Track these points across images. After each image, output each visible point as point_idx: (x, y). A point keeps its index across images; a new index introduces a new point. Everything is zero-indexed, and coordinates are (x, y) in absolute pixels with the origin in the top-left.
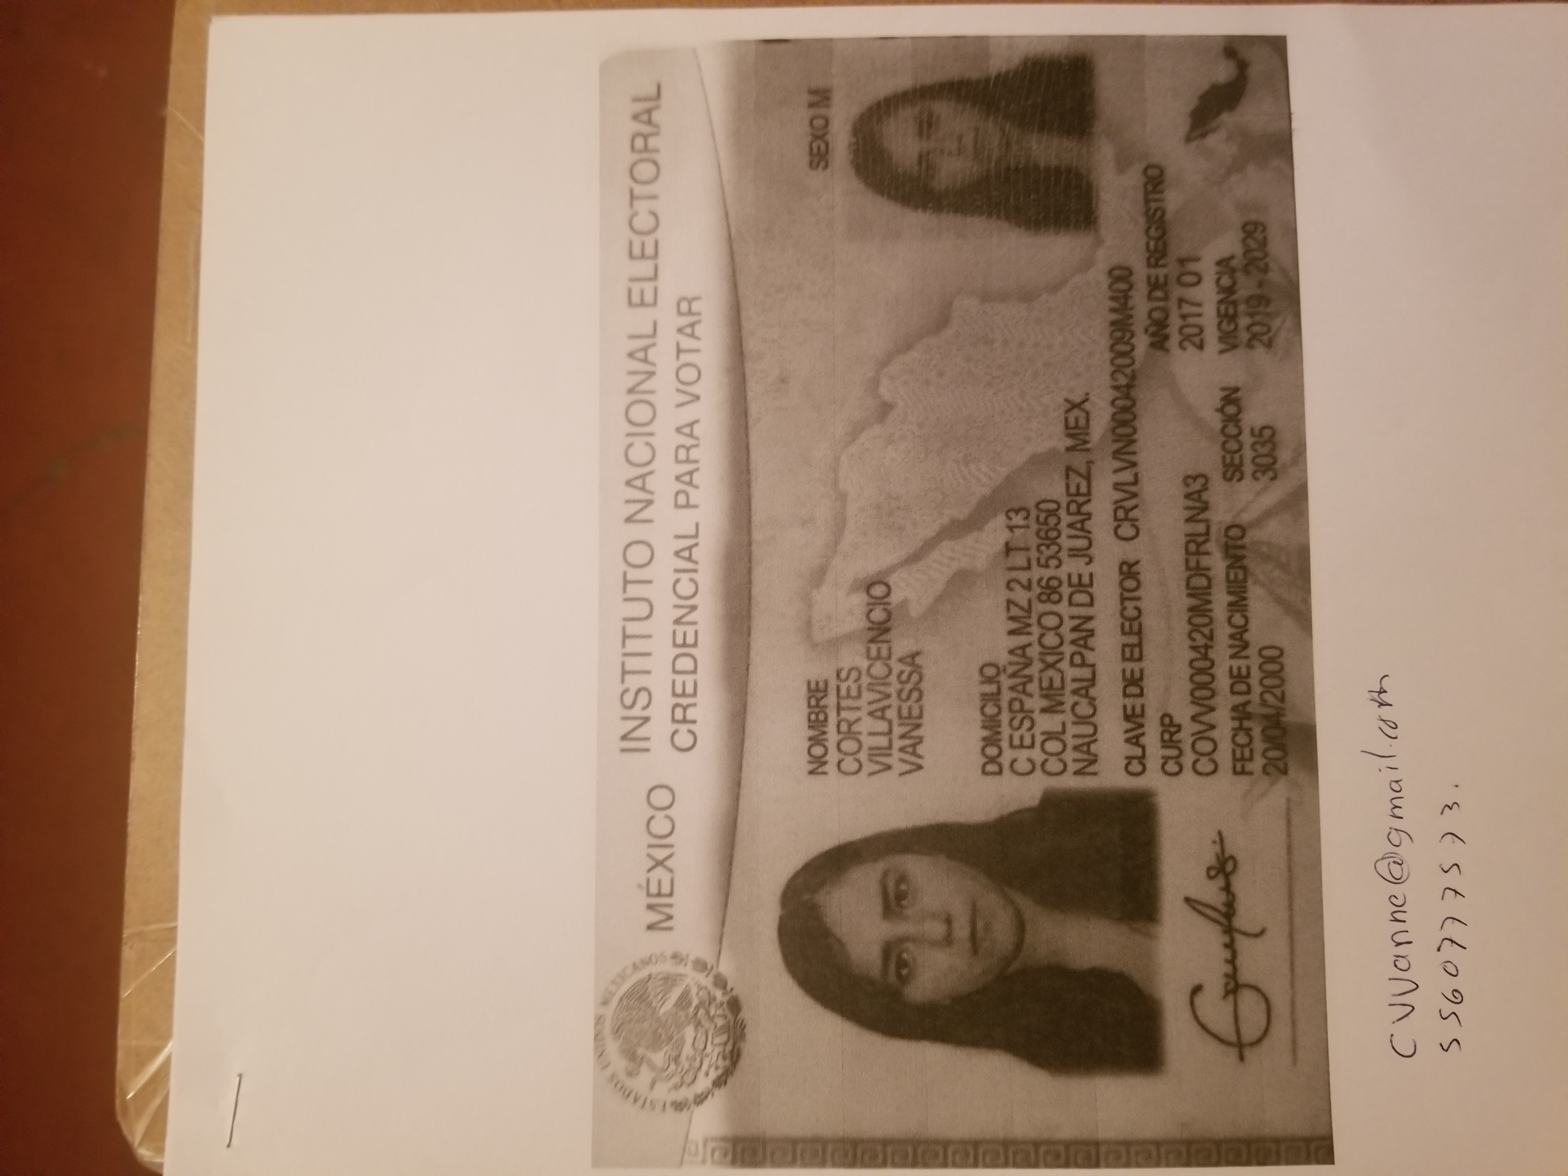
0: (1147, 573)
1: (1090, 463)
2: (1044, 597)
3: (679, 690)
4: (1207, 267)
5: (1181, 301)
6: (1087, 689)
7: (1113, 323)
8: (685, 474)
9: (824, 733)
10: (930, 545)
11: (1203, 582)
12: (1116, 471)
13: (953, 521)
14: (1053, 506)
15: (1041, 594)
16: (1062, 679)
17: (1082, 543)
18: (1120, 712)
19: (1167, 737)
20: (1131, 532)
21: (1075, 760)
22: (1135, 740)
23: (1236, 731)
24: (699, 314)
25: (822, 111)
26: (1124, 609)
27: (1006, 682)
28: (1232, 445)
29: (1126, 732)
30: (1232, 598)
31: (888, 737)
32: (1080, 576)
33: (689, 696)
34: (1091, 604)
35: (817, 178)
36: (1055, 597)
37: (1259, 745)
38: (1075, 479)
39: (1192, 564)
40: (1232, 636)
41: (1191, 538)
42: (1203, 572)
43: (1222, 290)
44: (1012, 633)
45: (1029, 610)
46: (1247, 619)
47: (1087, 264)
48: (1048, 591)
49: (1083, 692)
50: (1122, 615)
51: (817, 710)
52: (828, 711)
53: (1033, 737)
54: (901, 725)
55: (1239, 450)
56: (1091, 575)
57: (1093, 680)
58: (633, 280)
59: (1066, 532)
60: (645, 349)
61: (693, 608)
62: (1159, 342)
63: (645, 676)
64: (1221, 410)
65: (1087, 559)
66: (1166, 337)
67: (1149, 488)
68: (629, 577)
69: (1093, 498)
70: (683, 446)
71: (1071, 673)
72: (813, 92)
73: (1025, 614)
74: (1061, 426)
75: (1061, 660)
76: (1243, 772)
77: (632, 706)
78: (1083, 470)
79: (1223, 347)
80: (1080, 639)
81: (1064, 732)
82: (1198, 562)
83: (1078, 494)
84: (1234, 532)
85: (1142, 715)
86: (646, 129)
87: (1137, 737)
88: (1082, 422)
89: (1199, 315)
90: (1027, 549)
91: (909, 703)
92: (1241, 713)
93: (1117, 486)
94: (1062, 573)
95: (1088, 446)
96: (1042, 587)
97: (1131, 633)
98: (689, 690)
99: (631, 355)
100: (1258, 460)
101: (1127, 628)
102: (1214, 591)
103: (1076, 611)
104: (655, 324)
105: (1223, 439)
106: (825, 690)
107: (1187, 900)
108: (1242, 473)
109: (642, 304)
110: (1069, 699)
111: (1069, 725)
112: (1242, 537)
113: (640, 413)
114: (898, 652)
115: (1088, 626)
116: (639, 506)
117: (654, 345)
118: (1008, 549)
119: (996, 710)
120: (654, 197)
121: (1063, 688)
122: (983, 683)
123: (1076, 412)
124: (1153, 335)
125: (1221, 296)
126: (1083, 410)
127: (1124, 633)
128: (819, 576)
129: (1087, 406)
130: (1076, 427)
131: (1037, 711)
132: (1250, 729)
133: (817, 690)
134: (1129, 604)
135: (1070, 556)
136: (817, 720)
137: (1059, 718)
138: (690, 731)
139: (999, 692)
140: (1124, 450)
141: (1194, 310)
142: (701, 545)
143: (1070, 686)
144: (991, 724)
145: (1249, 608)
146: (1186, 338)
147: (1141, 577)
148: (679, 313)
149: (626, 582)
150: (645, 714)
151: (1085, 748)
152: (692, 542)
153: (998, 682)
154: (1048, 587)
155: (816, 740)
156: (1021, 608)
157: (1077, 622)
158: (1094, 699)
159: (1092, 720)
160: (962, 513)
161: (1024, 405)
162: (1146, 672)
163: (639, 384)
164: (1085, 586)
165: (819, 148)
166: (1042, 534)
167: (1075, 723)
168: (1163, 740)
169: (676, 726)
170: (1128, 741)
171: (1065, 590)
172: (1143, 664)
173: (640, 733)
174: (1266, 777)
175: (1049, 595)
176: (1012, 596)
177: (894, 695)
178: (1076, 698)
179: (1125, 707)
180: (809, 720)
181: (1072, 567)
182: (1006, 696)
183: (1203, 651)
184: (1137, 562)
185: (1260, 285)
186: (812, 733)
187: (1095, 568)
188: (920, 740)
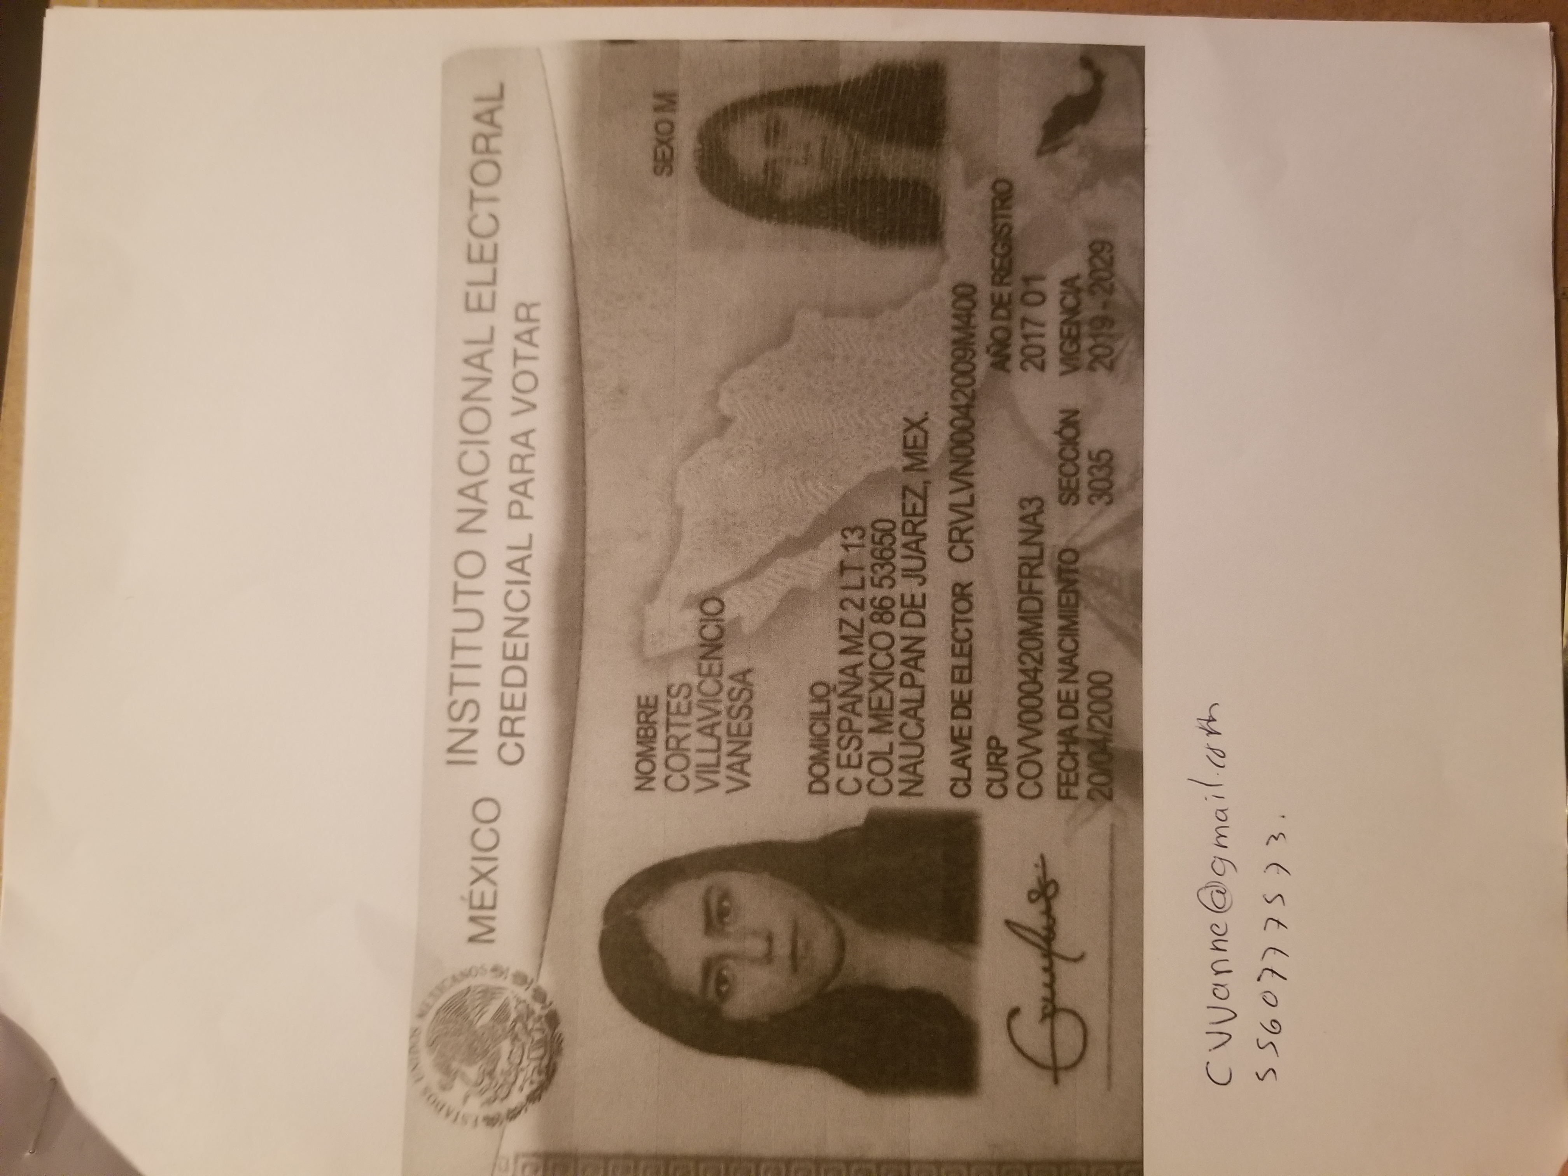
0: (980, 596)
1: (926, 483)
2: (876, 617)
3: (507, 703)
4: (1052, 287)
5: (1024, 320)
6: (915, 709)
7: (955, 342)
8: (520, 484)
9: (652, 749)
10: (765, 562)
11: (1035, 605)
12: (952, 492)
13: (788, 539)
14: (889, 526)
15: (873, 614)
16: (892, 698)
17: (916, 564)
18: (948, 733)
19: (993, 759)
20: (965, 554)
21: (901, 781)
22: (961, 762)
23: (1062, 756)
24: (537, 320)
25: (668, 115)
26: (956, 630)
27: (836, 701)
28: (1069, 469)
29: (953, 753)
30: (1063, 623)
31: (717, 754)
32: (913, 597)
33: (519, 709)
34: (923, 625)
35: (660, 184)
36: (887, 617)
37: (1084, 770)
38: (911, 499)
39: (1025, 587)
40: (1062, 661)
41: (1024, 561)
42: (1035, 595)
43: (1066, 310)
44: (843, 652)
45: (861, 631)
46: (1077, 644)
47: (930, 281)
48: (880, 611)
49: (912, 713)
50: (953, 637)
51: (646, 726)
52: (657, 726)
53: (860, 756)
54: (729, 742)
55: (1075, 474)
56: (924, 596)
57: (921, 701)
58: (471, 284)
59: (900, 551)
60: (481, 355)
61: (524, 620)
62: (1001, 362)
63: (474, 688)
64: (1059, 433)
65: (920, 580)
66: (1008, 357)
67: (984, 509)
68: (460, 588)
69: (929, 519)
70: (518, 456)
71: (900, 693)
72: (659, 96)
73: (857, 634)
74: (899, 446)
75: (891, 680)
76: (1068, 797)
77: (459, 719)
78: (920, 491)
79: (1064, 368)
80: (911, 659)
81: (891, 752)
82: (1030, 585)
83: (914, 514)
84: (1068, 556)
85: (969, 737)
86: (487, 129)
87: (964, 759)
88: (920, 442)
89: (1042, 336)
90: (861, 568)
91: (739, 720)
92: (1068, 738)
93: (953, 507)
94: (895, 594)
95: (925, 466)
96: (875, 607)
97: (961, 654)
98: (518, 703)
99: (467, 361)
100: (1095, 484)
101: (957, 650)
102: (1045, 613)
103: (907, 631)
104: (492, 329)
105: (1060, 462)
106: (655, 706)
107: (1008, 923)
108: (1078, 497)
109: (480, 309)
110: (897, 720)
111: (896, 746)
112: (1076, 561)
113: (475, 421)
114: (729, 669)
115: (917, 647)
116: (471, 515)
117: (490, 351)
118: (843, 568)
119: (825, 729)
120: (494, 199)
121: (892, 708)
122: (813, 701)
123: (915, 431)
124: (995, 355)
125: (1065, 317)
126: (922, 429)
127: (954, 654)
128: (652, 591)
129: (926, 425)
130: (915, 446)
131: (866, 731)
132: (1076, 754)
133: (647, 706)
134: (961, 626)
135: (903, 576)
136: (646, 736)
137: (887, 738)
138: (517, 745)
139: (828, 711)
140: (962, 471)
141: (1037, 330)
142: (534, 556)
143: (899, 707)
144: (819, 742)
145: (1079, 632)
146: (1029, 358)
147: (974, 600)
148: (518, 319)
149: (457, 593)
150: (473, 726)
151: (911, 769)
152: (525, 553)
153: (828, 701)
154: (881, 606)
155: (643, 756)
156: (854, 628)
157: (908, 642)
158: (922, 720)
159: (920, 741)
160: (798, 530)
161: (863, 423)
162: (974, 695)
163: (474, 391)
164: (917, 606)
165: (663, 154)
166: (877, 554)
167: (902, 744)
168: (989, 763)
169: (504, 739)
170: (954, 762)
171: (898, 610)
172: (971, 686)
173: (465, 746)
174: (1089, 802)
175: (881, 616)
176: (845, 615)
177: (724, 713)
178: (904, 719)
179: (952, 729)
180: (638, 736)
181: (905, 587)
182: (836, 715)
183: (1032, 674)
184: (971, 584)
185: (1105, 306)
186: (640, 749)
187: (928, 588)
188: (748, 757)
